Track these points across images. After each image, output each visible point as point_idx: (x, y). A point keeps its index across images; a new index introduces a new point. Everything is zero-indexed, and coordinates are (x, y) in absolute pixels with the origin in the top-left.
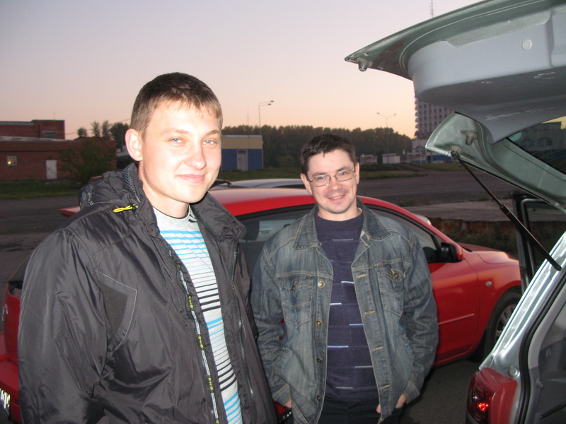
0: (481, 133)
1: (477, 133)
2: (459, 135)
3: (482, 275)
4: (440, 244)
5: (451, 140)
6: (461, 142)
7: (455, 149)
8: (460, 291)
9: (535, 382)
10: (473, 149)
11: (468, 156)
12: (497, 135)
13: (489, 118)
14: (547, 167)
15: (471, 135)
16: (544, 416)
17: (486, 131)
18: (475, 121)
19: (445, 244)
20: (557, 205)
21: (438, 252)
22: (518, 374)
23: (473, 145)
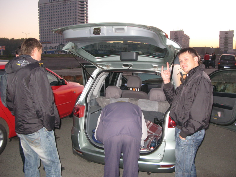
0: (76, 47)
1: (75, 46)
2: (70, 47)
3: (72, 90)
4: (59, 80)
5: (69, 48)
6: (71, 48)
7: (70, 50)
8: (64, 96)
9: (89, 106)
10: (74, 50)
11: (72, 52)
12: (80, 47)
13: (78, 43)
14: (90, 54)
15: (73, 47)
16: (91, 114)
17: (77, 46)
18: (74, 44)
19: (61, 80)
20: (93, 64)
21: (59, 82)
22: (85, 105)
23: (74, 49)
